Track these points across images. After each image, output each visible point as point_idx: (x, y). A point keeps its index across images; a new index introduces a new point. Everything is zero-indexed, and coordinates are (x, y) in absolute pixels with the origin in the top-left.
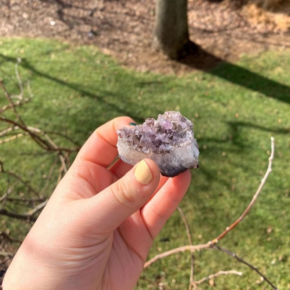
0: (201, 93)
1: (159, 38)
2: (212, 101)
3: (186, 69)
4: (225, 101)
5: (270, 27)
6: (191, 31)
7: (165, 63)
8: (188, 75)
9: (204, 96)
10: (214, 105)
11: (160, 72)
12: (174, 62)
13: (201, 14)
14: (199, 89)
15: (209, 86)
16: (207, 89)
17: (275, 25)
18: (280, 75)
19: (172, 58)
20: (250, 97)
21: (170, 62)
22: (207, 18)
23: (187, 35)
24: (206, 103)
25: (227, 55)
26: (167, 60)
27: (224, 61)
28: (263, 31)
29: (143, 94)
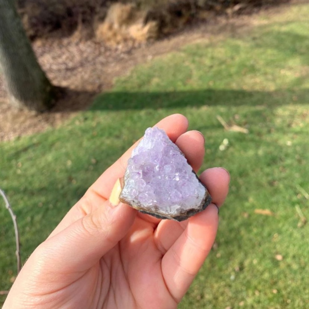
0: (88, 136)
1: (16, 97)
2: (104, 138)
3: (62, 117)
4: (116, 133)
5: (130, 44)
6: (50, 76)
7: (36, 120)
8: (67, 122)
9: (93, 137)
10: (108, 142)
11: (33, 132)
12: (45, 115)
13: (55, 55)
14: (84, 131)
15: (94, 124)
16: (93, 129)
17: (134, 40)
18: (158, 85)
19: (40, 112)
20: (140, 118)
21: (40, 117)
22: (64, 57)
23: (47, 81)
24: (98, 143)
25: (100, 86)
26: (36, 116)
27: (100, 93)
28: (125, 49)
29: (22, 166)
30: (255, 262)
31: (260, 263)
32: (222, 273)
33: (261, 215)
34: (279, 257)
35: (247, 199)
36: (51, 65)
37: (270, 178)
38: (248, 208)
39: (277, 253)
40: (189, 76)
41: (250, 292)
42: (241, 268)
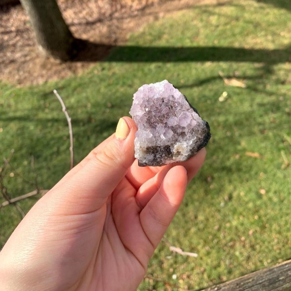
0: (105, 84)
1: (43, 46)
2: (118, 87)
3: (83, 66)
4: (129, 82)
5: (144, 2)
6: (73, 29)
7: (60, 68)
8: (87, 71)
9: (109, 85)
10: (122, 90)
11: (58, 77)
12: (68, 64)
13: (77, 10)
14: (102, 80)
15: (110, 73)
16: (109, 78)
18: (167, 41)
19: (64, 60)
20: (150, 70)
21: (64, 66)
22: (84, 12)
23: (70, 34)
24: (114, 90)
25: (116, 41)
26: (61, 64)
27: (115, 46)
28: (139, 7)
29: (49, 106)
30: (242, 194)
31: (246, 195)
32: (214, 201)
33: (250, 157)
34: (263, 192)
35: (239, 144)
36: (73, 19)
37: (261, 127)
38: (240, 151)
39: (262, 188)
40: (197, 34)
41: (236, 217)
42: (230, 198)
